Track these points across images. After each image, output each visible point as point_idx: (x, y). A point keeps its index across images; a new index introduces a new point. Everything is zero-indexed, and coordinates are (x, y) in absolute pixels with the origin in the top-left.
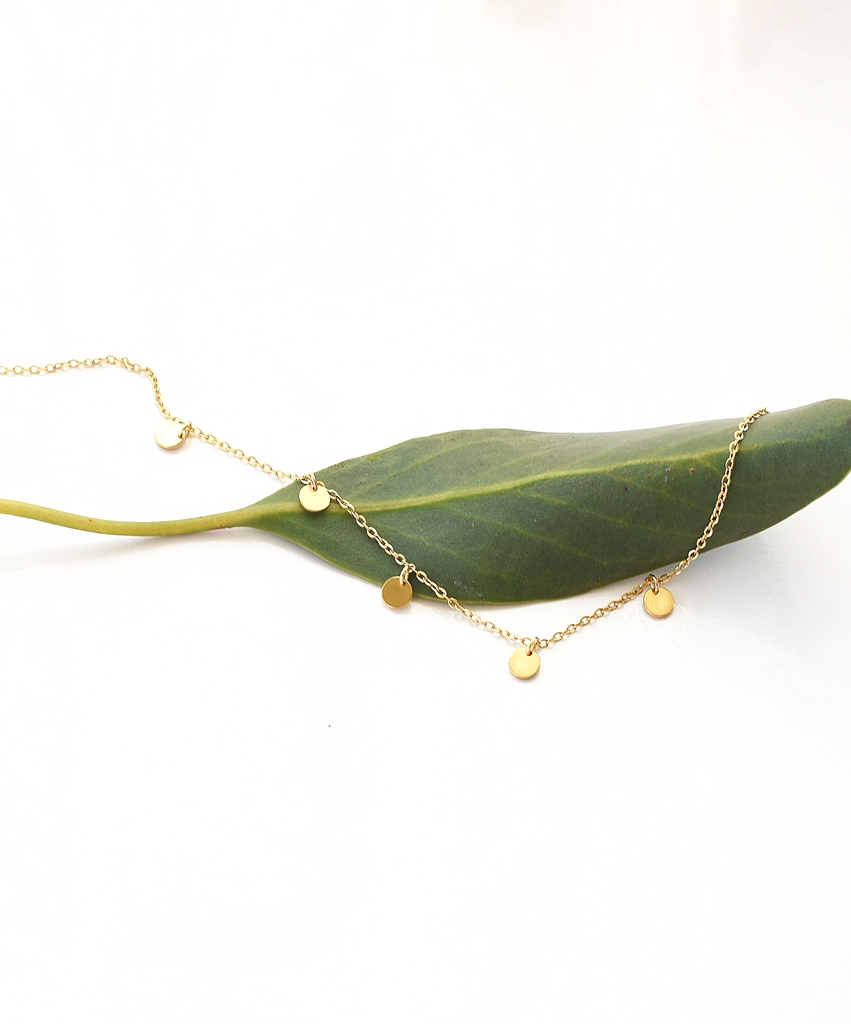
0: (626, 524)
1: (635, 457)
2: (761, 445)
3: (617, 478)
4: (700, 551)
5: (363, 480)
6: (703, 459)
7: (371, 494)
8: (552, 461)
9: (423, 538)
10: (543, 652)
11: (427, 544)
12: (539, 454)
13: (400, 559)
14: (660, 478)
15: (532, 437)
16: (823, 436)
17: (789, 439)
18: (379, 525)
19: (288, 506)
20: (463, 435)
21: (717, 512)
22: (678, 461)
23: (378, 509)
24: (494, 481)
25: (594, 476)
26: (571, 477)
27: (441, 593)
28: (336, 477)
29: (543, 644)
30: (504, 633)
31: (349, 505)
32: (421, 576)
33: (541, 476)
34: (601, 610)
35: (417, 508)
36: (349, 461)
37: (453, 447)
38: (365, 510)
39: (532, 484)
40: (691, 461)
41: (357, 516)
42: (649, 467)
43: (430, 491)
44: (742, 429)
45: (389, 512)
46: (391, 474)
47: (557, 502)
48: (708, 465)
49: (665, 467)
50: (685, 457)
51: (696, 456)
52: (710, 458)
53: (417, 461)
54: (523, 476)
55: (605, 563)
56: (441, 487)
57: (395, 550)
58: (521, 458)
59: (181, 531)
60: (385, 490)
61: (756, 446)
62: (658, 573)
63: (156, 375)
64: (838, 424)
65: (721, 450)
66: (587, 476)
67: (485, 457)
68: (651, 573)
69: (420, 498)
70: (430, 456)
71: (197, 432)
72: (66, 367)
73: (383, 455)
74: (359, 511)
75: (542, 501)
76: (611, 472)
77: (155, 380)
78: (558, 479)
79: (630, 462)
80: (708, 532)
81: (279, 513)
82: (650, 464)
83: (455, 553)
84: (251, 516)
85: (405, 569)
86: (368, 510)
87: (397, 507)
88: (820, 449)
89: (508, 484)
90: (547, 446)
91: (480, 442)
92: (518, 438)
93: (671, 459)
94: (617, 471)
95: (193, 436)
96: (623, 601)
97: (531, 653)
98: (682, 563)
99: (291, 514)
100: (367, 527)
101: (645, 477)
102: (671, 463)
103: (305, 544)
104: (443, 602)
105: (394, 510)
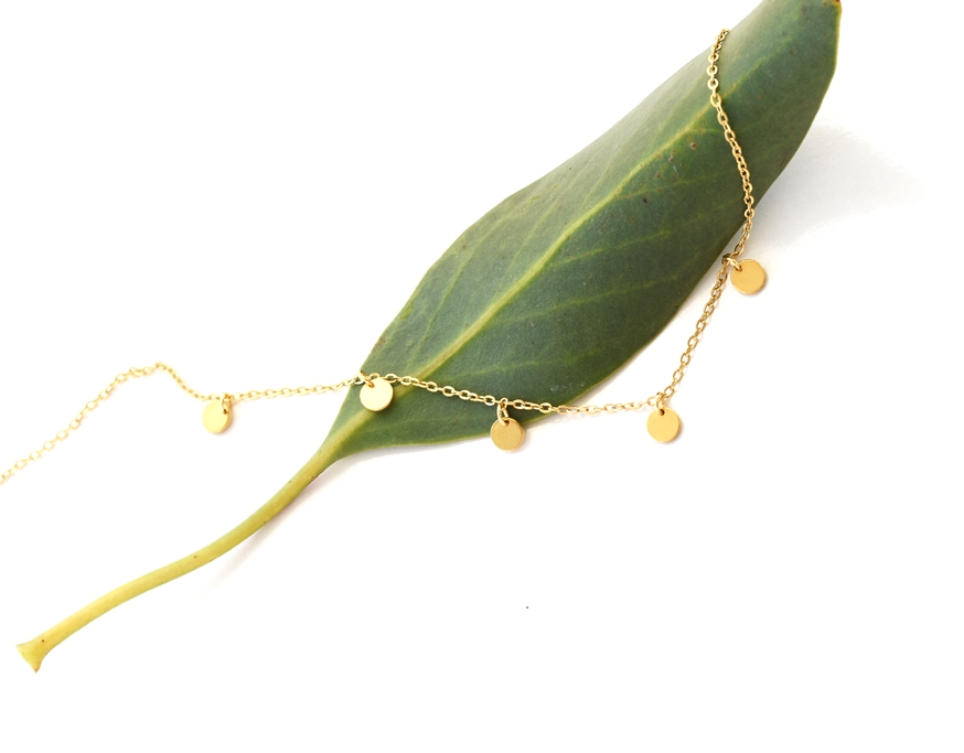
0: (668, 232)
1: (634, 164)
2: (739, 81)
3: (631, 196)
4: (753, 207)
5: (410, 343)
6: (695, 128)
7: (426, 352)
8: (564, 213)
9: (496, 367)
10: (673, 400)
11: (504, 369)
12: (548, 213)
13: (489, 400)
14: (669, 171)
15: (534, 194)
16: (789, 39)
17: (760, 60)
18: (451, 379)
19: (358, 419)
20: (471, 234)
21: (743, 166)
22: (675, 144)
23: (439, 364)
24: (523, 269)
25: (608, 206)
26: (589, 220)
27: (546, 408)
28: (386, 357)
29: (669, 392)
30: (627, 406)
31: (411, 379)
32: (519, 404)
33: (562, 238)
34: (701, 321)
35: (472, 340)
36: (387, 332)
37: (469, 255)
38: (429, 373)
39: (559, 251)
40: (686, 137)
41: (425, 385)
42: (651, 168)
43: (474, 316)
44: (712, 74)
45: (451, 360)
46: (430, 320)
47: (592, 254)
48: (704, 130)
49: (666, 158)
50: (678, 136)
51: (688, 128)
52: (702, 122)
53: (446, 292)
54: (545, 247)
55: (674, 278)
56: (480, 306)
57: (479, 395)
58: (535, 227)
59: (281, 506)
60: (435, 341)
61: (734, 85)
62: (729, 249)
63: (169, 366)
64: (795, 18)
65: (705, 109)
66: (602, 211)
67: (502, 247)
68: (724, 253)
69: (470, 329)
70: (453, 280)
71: (237, 397)
72: (86, 412)
73: (413, 304)
74: (424, 377)
75: (578, 261)
76: (622, 194)
77: (170, 371)
78: (578, 231)
79: (633, 172)
80: (747, 187)
81: (355, 431)
82: (651, 164)
83: (533, 363)
84: (332, 450)
85: (499, 407)
86: (432, 370)
87: (455, 350)
88: (795, 52)
89: (538, 265)
90: (552, 196)
91: (488, 234)
92: (521, 204)
93: (667, 145)
94: (626, 189)
95: (237, 402)
96: (715, 298)
97: (663, 412)
98: (745, 226)
99: (367, 424)
100: (440, 389)
101: (655, 178)
102: (669, 150)
103: (397, 443)
104: (553, 413)
105: (454, 355)
